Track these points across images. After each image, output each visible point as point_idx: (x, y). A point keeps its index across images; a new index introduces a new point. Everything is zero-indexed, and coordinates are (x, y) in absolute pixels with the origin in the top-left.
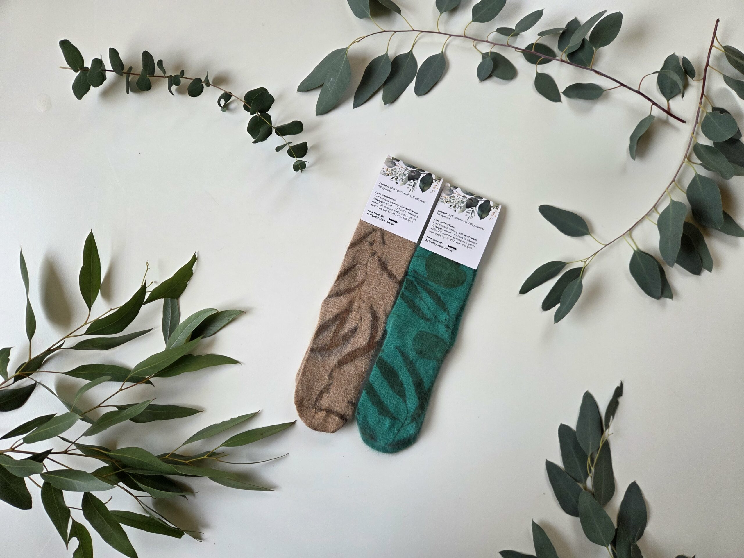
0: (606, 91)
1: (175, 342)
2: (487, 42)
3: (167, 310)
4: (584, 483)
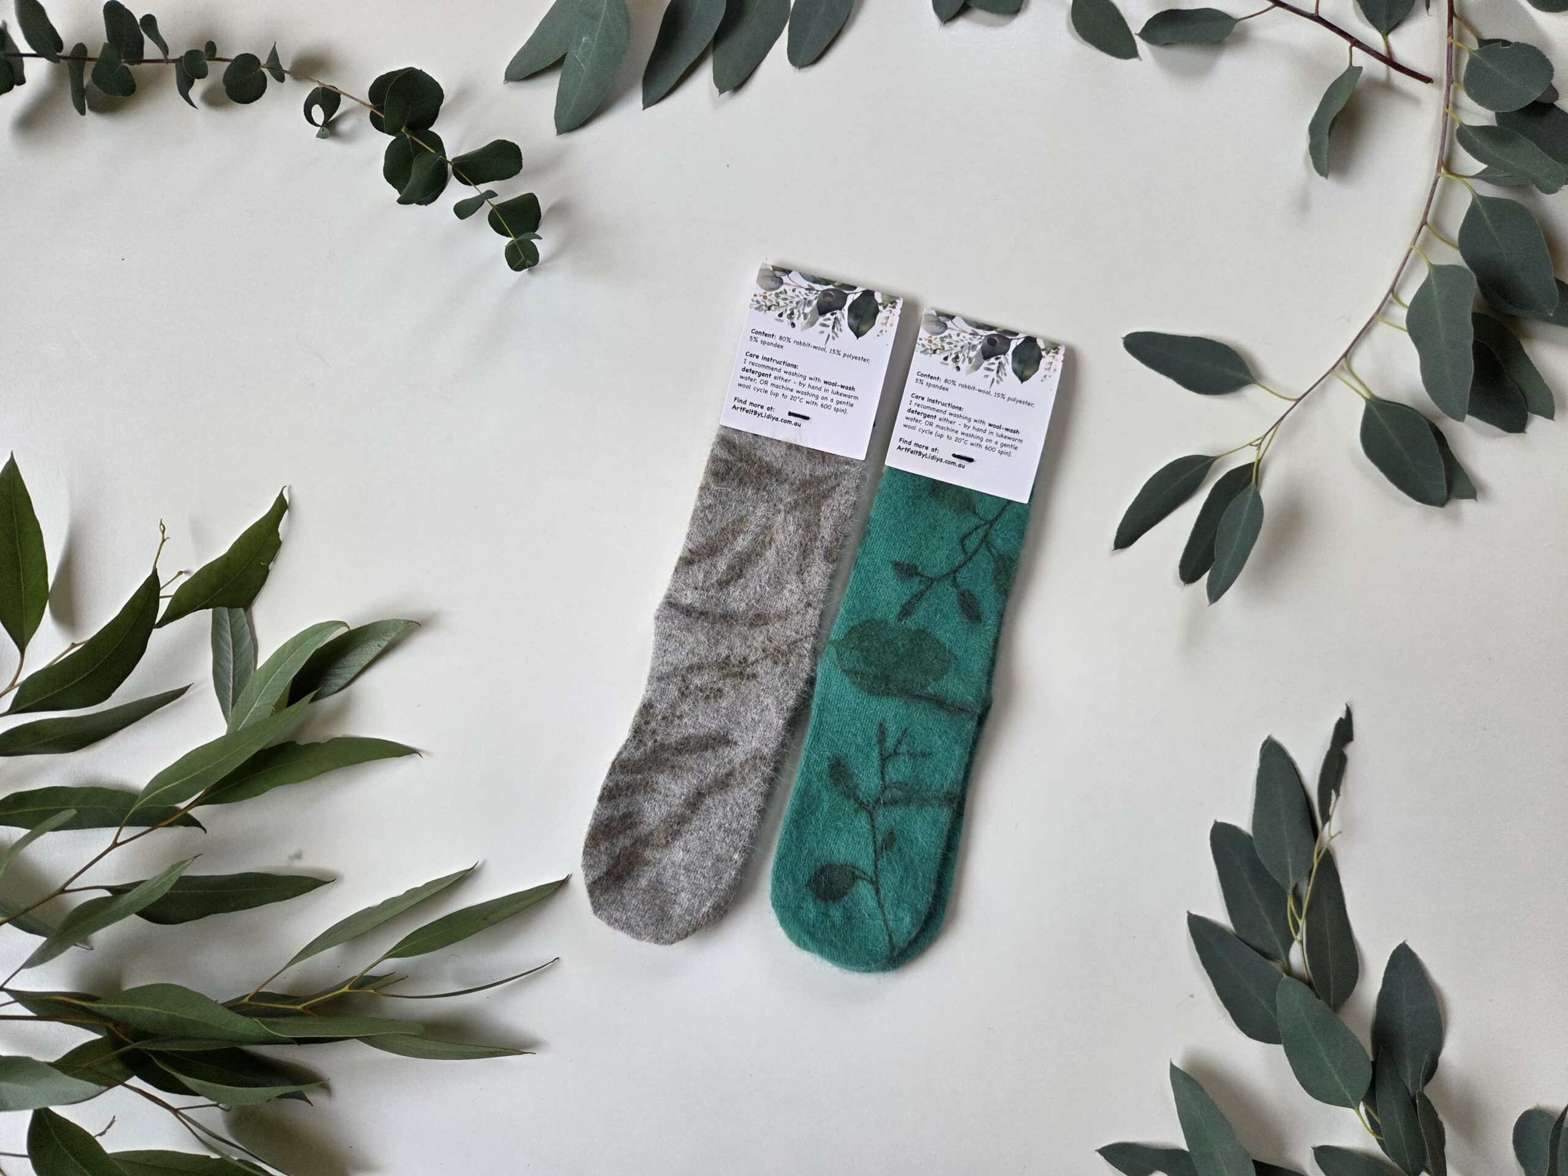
0: (1239, 22)
1: (249, 715)
3: (221, 637)
4: (1284, 960)
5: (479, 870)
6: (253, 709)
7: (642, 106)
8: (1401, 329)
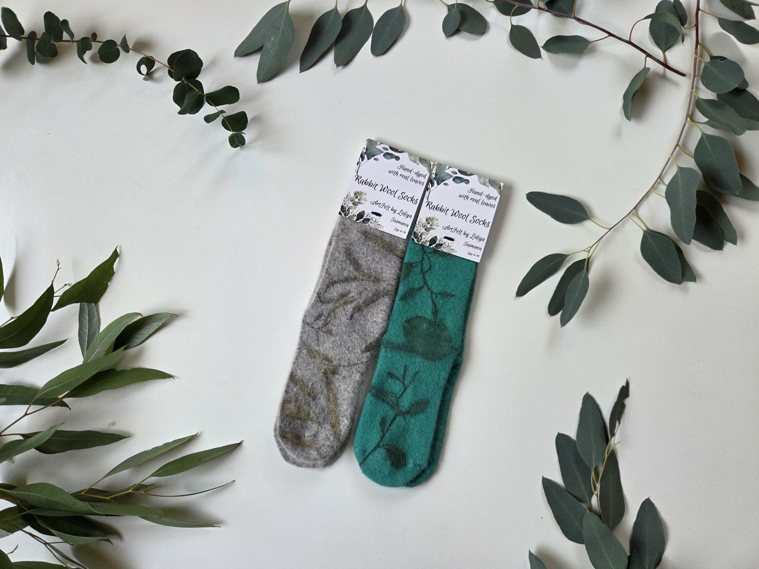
0: (591, 44)
1: (94, 355)
3: (83, 317)
4: (589, 502)
5: (200, 435)
6: (96, 352)
7: (299, 71)
8: (662, 196)
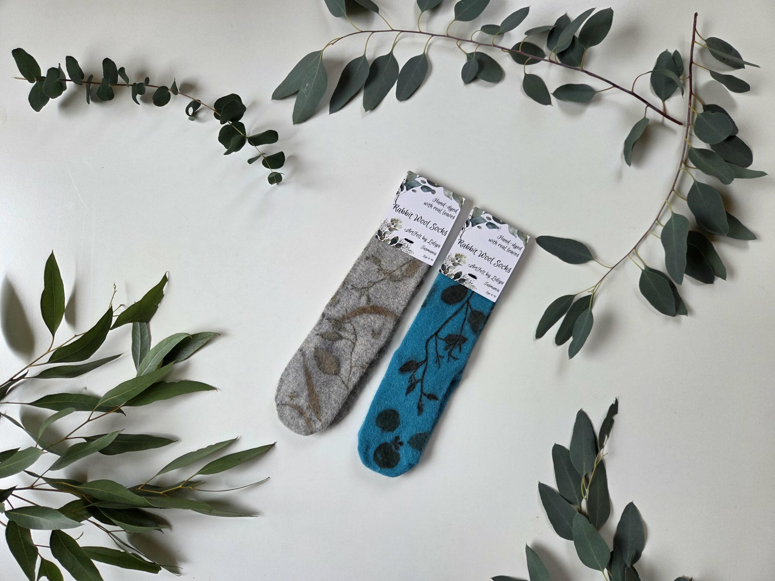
0: (597, 93)
1: (146, 369)
2: (471, 41)
4: (579, 504)
5: (238, 440)
6: (148, 366)
7: (329, 113)
8: (659, 237)
